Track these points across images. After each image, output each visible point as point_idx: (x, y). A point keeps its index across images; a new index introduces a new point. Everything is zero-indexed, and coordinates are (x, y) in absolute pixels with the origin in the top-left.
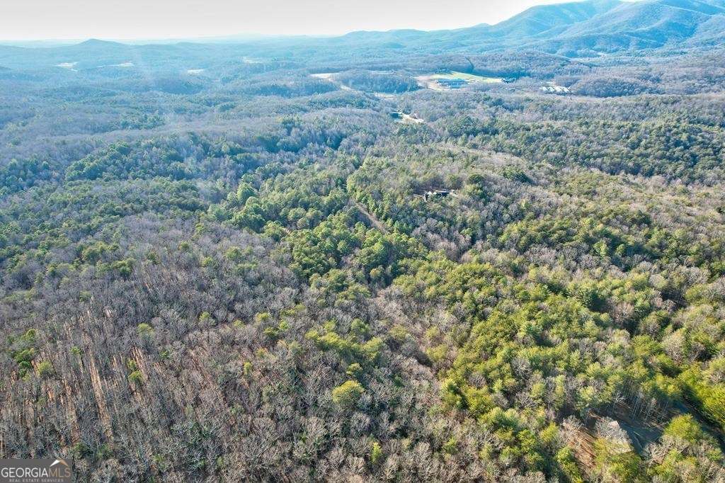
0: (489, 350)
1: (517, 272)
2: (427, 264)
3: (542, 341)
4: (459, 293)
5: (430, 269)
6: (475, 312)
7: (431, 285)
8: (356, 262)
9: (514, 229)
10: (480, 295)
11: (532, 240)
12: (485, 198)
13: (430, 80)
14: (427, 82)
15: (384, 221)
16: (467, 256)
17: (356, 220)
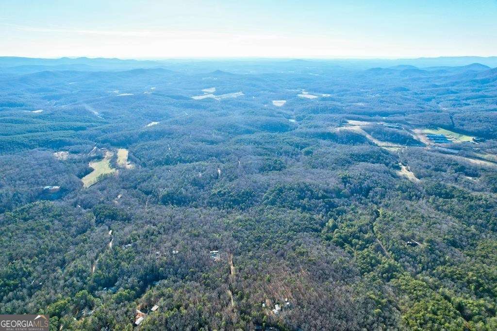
2: (403, 277)
4: (412, 291)
5: (404, 279)
6: (416, 299)
7: (404, 285)
8: (379, 270)
9: (441, 268)
10: (420, 293)
11: (446, 276)
12: (431, 251)
13: (422, 134)
14: (420, 137)
15: (389, 252)
16: (419, 275)
17: (378, 249)
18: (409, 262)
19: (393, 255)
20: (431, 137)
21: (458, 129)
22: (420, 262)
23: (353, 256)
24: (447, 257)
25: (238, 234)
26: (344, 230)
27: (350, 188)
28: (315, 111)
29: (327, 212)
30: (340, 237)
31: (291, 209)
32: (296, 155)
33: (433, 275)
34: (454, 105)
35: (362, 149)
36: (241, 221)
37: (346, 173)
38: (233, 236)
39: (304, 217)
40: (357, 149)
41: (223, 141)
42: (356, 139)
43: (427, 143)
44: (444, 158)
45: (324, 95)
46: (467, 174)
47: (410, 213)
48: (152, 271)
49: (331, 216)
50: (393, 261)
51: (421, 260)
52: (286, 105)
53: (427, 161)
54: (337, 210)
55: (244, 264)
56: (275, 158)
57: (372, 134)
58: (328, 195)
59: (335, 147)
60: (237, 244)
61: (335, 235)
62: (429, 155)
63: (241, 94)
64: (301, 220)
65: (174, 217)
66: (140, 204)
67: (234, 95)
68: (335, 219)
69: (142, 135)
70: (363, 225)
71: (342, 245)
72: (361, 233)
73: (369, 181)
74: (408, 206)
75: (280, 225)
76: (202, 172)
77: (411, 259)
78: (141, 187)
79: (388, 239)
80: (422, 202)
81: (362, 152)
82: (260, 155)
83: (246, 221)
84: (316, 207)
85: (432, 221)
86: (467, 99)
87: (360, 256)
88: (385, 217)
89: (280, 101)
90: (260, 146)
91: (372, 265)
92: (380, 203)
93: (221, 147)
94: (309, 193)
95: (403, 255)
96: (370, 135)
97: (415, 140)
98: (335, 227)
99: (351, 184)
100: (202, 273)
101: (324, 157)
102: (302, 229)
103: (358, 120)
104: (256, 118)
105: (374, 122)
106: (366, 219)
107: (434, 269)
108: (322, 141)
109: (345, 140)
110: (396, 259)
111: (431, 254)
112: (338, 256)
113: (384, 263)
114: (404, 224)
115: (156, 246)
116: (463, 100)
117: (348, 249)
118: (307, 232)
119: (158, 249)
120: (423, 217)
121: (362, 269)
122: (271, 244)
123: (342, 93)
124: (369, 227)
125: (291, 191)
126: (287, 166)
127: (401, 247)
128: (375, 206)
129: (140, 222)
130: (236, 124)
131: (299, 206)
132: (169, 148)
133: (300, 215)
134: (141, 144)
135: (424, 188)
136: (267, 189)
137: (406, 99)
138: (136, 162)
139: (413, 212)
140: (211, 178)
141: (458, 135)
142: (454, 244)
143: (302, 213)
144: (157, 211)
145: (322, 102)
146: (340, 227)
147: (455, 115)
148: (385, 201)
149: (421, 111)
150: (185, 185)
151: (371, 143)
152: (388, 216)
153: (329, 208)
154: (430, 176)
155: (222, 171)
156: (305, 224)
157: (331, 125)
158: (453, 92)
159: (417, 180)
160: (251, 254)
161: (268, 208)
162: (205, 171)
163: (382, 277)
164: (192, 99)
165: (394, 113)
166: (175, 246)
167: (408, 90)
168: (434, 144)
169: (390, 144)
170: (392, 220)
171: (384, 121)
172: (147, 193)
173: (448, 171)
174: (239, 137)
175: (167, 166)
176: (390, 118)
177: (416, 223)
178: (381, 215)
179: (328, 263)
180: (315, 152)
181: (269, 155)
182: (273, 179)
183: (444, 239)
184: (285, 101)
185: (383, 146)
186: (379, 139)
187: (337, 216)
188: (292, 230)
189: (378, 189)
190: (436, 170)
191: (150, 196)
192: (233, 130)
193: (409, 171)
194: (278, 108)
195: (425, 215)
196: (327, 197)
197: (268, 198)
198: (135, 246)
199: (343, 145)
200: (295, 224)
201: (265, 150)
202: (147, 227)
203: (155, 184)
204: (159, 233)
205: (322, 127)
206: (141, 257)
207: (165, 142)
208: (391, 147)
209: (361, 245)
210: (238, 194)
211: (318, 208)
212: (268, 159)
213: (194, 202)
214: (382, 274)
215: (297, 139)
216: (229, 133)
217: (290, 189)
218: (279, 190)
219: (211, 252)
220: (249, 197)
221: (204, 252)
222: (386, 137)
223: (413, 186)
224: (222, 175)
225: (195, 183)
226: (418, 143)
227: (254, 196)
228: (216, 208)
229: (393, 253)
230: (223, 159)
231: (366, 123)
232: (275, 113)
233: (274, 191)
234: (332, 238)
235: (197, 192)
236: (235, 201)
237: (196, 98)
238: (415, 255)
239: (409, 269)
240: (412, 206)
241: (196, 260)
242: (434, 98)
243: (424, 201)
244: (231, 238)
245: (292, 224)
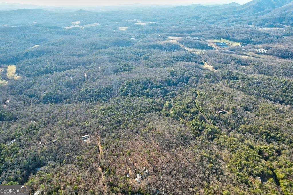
0: (236, 160)
1: (243, 140)
2: (221, 136)
3: (247, 160)
4: (229, 145)
5: (222, 138)
6: (233, 151)
7: (223, 142)
8: (205, 133)
9: (242, 126)
10: (235, 146)
11: (247, 131)
12: (235, 115)
13: (213, 42)
14: (212, 44)
15: (208, 119)
16: (230, 133)
17: (201, 118)
18: (222, 125)
19: (212, 121)
20: (218, 44)
21: (232, 39)
22: (230, 124)
23: (186, 126)
24: (245, 119)
25: (103, 120)
26: (177, 108)
27: (176, 79)
28: (147, 32)
29: (163, 96)
30: (176, 113)
31: (139, 96)
32: (138, 60)
33: (239, 132)
34: (226, 26)
35: (179, 53)
36: (104, 110)
37: (172, 69)
38: (99, 122)
39: (149, 102)
40: (176, 53)
41: (87, 55)
42: (174, 47)
43: (216, 48)
44: (228, 56)
45: (151, 23)
46: (242, 65)
47: (216, 92)
48: (34, 160)
49: (167, 99)
50: (213, 126)
51: (230, 122)
52: (128, 29)
53: (219, 58)
54: (170, 94)
55: (109, 143)
56: (124, 63)
58: (163, 85)
59: (162, 54)
60: (102, 128)
61: (172, 112)
62: (219, 55)
63: (97, 24)
64: (147, 104)
65: (53, 112)
66: (25, 105)
67: (93, 25)
68: (170, 101)
69: (26, 55)
70: (189, 103)
71: (177, 119)
72: (189, 108)
73: (187, 73)
74: (214, 87)
75: (133, 109)
76: (73, 77)
77: (224, 123)
78: (26, 92)
79: (207, 111)
80: (221, 83)
81: (180, 55)
82: (114, 61)
83: (108, 109)
84: (156, 93)
85: (231, 95)
86: (232, 22)
87: (191, 125)
88: (201, 96)
89: (123, 27)
90: (113, 56)
91: (200, 131)
92: (196, 86)
93: (86, 59)
94: (150, 84)
95: (218, 121)
96: (183, 45)
97: (209, 47)
98: (170, 106)
99: (176, 76)
100: (76, 156)
101: (156, 60)
102: (149, 110)
103: (174, 36)
104: (109, 38)
105: (184, 37)
106: (190, 99)
107: (239, 128)
108: (154, 51)
109: (168, 49)
110: (214, 124)
111: (235, 118)
112: (177, 127)
113: (208, 128)
114: (215, 99)
115: (38, 138)
116: (231, 22)
117: (183, 121)
118: (152, 112)
119: (39, 139)
120: (225, 93)
121: (194, 134)
122: (128, 124)
123: (162, 21)
124: (193, 104)
125: (138, 84)
126: (133, 68)
127: (216, 115)
128: (194, 89)
129: (24, 120)
130: (95, 43)
131: (144, 94)
132: (47, 61)
133: (146, 100)
134: (26, 61)
135: (220, 74)
136: (121, 84)
137: (200, 23)
138: (22, 74)
139: (218, 90)
140: (80, 80)
141: (232, 42)
142: (246, 109)
143: (147, 99)
144: (39, 110)
145: (150, 27)
146: (173, 106)
147: (229, 31)
148: (199, 85)
149: (209, 29)
150: (60, 87)
151: (183, 50)
152: (203, 94)
153: (165, 93)
154: (223, 67)
155: (87, 74)
156: (150, 106)
157: (158, 40)
158: (225, 18)
159: (215, 70)
160: (113, 134)
161: (123, 98)
162: (74, 76)
163: (208, 138)
164: (64, 28)
165: (194, 31)
166: (53, 136)
167: (200, 18)
168: (220, 48)
169: (195, 50)
170: (207, 97)
171: (189, 36)
172: (31, 96)
173: (232, 63)
174: (98, 51)
175: (46, 75)
176: (193, 34)
177: (222, 98)
178: (198, 95)
179: (170, 134)
180: (150, 57)
181: (120, 61)
182: (124, 77)
183: (241, 107)
184: (127, 27)
185: (191, 51)
186: (188, 47)
187: (170, 98)
188: (143, 112)
189: (193, 78)
190: (225, 63)
191: (34, 98)
192: (94, 46)
193: (209, 65)
194: (123, 31)
195: (226, 92)
196: (162, 86)
197: (122, 91)
198: (19, 141)
199: (167, 52)
200: (143, 108)
201: (116, 58)
202: (30, 124)
203: (37, 89)
204: (40, 127)
205: (153, 41)
206: (24, 150)
207: (45, 58)
208: (196, 51)
209: (190, 117)
210: (100, 90)
211: (157, 94)
212: (119, 64)
213: (68, 99)
214: (208, 136)
215: (138, 50)
216: (91, 49)
217: (137, 83)
218: (129, 84)
219: (83, 137)
220: (108, 92)
221: (77, 138)
222: (192, 45)
223: (215, 75)
224: (87, 77)
225: (68, 85)
226: (211, 48)
227: (112, 90)
228: (85, 102)
229: (212, 120)
230: (88, 66)
231: (179, 38)
232: (121, 35)
233: (126, 86)
234: (170, 115)
235: (70, 92)
236: (98, 96)
237: (67, 28)
238: (225, 119)
239: (224, 129)
240: (216, 87)
241: (71, 146)
242: (215, 22)
243: (222, 83)
244: (97, 124)
245: (141, 108)
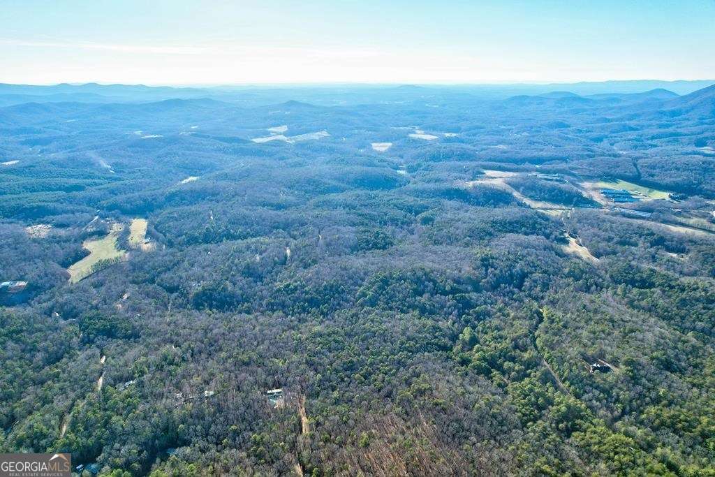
1: (650, 447)
2: (593, 428)
4: (612, 454)
5: (595, 432)
6: (621, 469)
7: (595, 444)
8: (550, 416)
9: (652, 410)
10: (626, 459)
11: (663, 423)
12: (634, 379)
13: (595, 189)
14: (592, 193)
15: (564, 382)
16: (618, 424)
17: (546, 378)
18: (598, 400)
19: (572, 388)
20: (609, 194)
21: (646, 181)
22: (617, 400)
23: (506, 393)
24: (662, 391)
25: (316, 359)
26: (488, 346)
27: (495, 275)
28: (435, 158)
29: (460, 316)
30: (484, 359)
31: (402, 311)
32: (409, 224)
33: (642, 423)
34: (636, 147)
35: (508, 213)
36: (321, 336)
37: (487, 251)
38: (307, 362)
39: (424, 326)
40: (500, 213)
41: (296, 205)
42: (497, 198)
43: (603, 203)
44: (631, 224)
45: (447, 135)
46: (669, 249)
47: (591, 314)
48: (166, 430)
49: (467, 322)
50: (573, 399)
51: (618, 396)
52: (391, 149)
53: (606, 230)
54: (475, 312)
55: (325, 413)
56: (376, 230)
57: (521, 190)
58: (461, 287)
59: (467, 211)
60: (314, 377)
61: (475, 356)
62: (609, 221)
63: (325, 134)
64: (419, 332)
65: (211, 330)
66: (157, 309)
67: (315, 136)
68: (474, 327)
69: (170, 198)
70: (519, 337)
71: (487, 373)
72: (518, 351)
73: (523, 263)
74: (587, 302)
75: (385, 341)
76: (261, 254)
77: (602, 395)
78: (162, 280)
79: (562, 361)
80: (607, 294)
81: (509, 218)
82: (353, 225)
83: (329, 335)
84: (442, 307)
85: (629, 326)
86: (653, 138)
87: (518, 392)
88: (552, 322)
89: (382, 144)
90: (353, 211)
91: (540, 408)
92: (543, 298)
93: (292, 214)
94: (431, 284)
95: (588, 388)
96: (519, 191)
97: (585, 199)
98: (474, 341)
99: (496, 269)
100: (251, 433)
101: (451, 227)
102: (421, 346)
103: (500, 170)
104: (347, 168)
105: (523, 173)
106: (522, 327)
107: (642, 412)
108: (446, 202)
109: (481, 200)
110: (577, 396)
111: (634, 385)
112: (483, 394)
113: (559, 404)
114: (585, 333)
115: (178, 383)
116: (648, 139)
117: (498, 381)
118: (429, 352)
119: (178, 387)
120: (612, 321)
121: (524, 415)
122: (370, 374)
123: (473, 131)
124: (528, 340)
125: (403, 281)
126: (396, 242)
127: (584, 373)
128: (536, 304)
129: (152, 340)
130: (316, 178)
131: (414, 307)
132: (211, 215)
133: (417, 321)
134: (168, 211)
135: (606, 272)
136: (363, 280)
137: (567, 139)
138: (158, 240)
139: (596, 311)
140: (275, 263)
141: (648, 190)
142: (668, 366)
143: (420, 319)
144: (184, 321)
145: (445, 145)
146: (482, 340)
147: (640, 161)
148: (550, 295)
149: (589, 156)
150: (233, 276)
151: (520, 204)
152: (557, 319)
153: (464, 308)
154: (614, 253)
155: (291, 251)
156: (426, 337)
157: (460, 178)
158: (632, 129)
159: (595, 259)
160: (336, 394)
161: (365, 312)
162: (265, 251)
163: (558, 428)
164: (250, 142)
165: (551, 159)
166: (207, 382)
167: (569, 126)
168: (614, 205)
169: (549, 205)
170: (565, 327)
171: (537, 170)
172: (171, 290)
173: (641, 244)
174: (322, 198)
175: (206, 245)
176: (546, 166)
177: (603, 331)
178: (545, 319)
179: (466, 408)
180: (438, 219)
181: (367, 225)
182: (373, 264)
183: (652, 358)
184: (390, 144)
185: (539, 208)
186: (532, 197)
187: (476, 322)
188: (406, 349)
189: (537, 275)
190: (622, 243)
191: (175, 294)
192: (314, 187)
193: (581, 245)
194: (380, 153)
195: (617, 317)
196: (458, 291)
197: (364, 295)
198: (140, 384)
199: (479, 208)
200: (409, 339)
201: (360, 218)
202: (164, 350)
203: (184, 275)
204: (183, 360)
205: (447, 180)
206: (148, 406)
207: (206, 207)
208: (551, 209)
209: (518, 372)
210: (317, 290)
211: (445, 309)
212: (364, 232)
213: (246, 304)
214: (557, 423)
215: (410, 200)
216: (306, 192)
217: (400, 279)
218: (382, 280)
219: (269, 392)
220: (334, 294)
221: (257, 394)
222: (543, 194)
223: (591, 270)
224: (291, 257)
225: (249, 272)
226: (590, 202)
227: (343, 291)
228: (281, 313)
229: (571, 384)
230: (295, 233)
231: (511, 174)
232: (376, 162)
233: (374, 283)
234: (470, 361)
235: (250, 287)
236: (313, 302)
237: (258, 140)
238: (607, 386)
239: (602, 412)
240: (592, 302)
241: (242, 409)
242: (607, 137)
243: (610, 293)
244: (303, 367)
245: (404, 339)
